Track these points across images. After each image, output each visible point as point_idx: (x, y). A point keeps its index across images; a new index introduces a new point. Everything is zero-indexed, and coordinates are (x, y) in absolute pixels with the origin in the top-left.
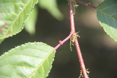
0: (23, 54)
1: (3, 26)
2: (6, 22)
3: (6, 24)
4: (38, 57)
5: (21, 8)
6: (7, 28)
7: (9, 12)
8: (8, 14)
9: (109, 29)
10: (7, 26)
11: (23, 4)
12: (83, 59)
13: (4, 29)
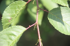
0: (12, 30)
1: (10, 19)
2: (11, 17)
3: (11, 18)
4: (19, 32)
5: (18, 12)
6: (11, 20)
7: (13, 13)
8: (13, 14)
9: (53, 21)
10: (12, 19)
11: (18, 10)
12: (40, 34)
13: (10, 21)
